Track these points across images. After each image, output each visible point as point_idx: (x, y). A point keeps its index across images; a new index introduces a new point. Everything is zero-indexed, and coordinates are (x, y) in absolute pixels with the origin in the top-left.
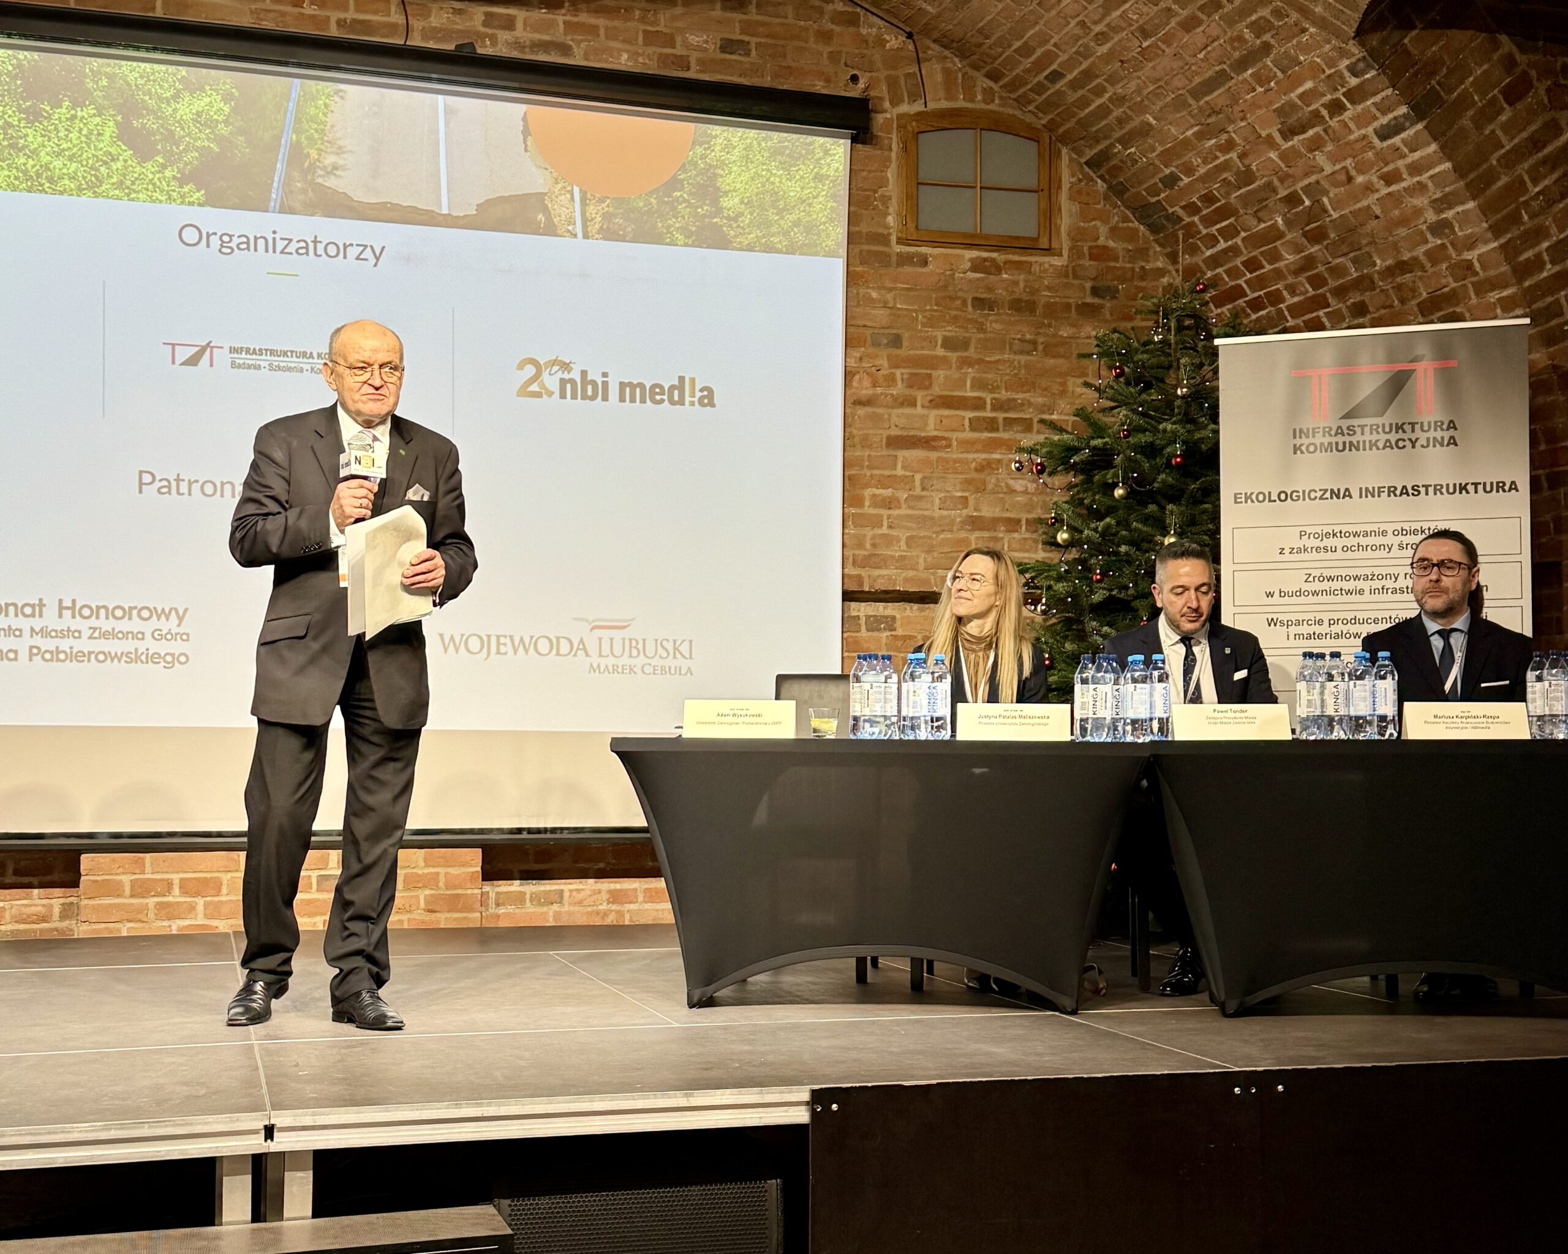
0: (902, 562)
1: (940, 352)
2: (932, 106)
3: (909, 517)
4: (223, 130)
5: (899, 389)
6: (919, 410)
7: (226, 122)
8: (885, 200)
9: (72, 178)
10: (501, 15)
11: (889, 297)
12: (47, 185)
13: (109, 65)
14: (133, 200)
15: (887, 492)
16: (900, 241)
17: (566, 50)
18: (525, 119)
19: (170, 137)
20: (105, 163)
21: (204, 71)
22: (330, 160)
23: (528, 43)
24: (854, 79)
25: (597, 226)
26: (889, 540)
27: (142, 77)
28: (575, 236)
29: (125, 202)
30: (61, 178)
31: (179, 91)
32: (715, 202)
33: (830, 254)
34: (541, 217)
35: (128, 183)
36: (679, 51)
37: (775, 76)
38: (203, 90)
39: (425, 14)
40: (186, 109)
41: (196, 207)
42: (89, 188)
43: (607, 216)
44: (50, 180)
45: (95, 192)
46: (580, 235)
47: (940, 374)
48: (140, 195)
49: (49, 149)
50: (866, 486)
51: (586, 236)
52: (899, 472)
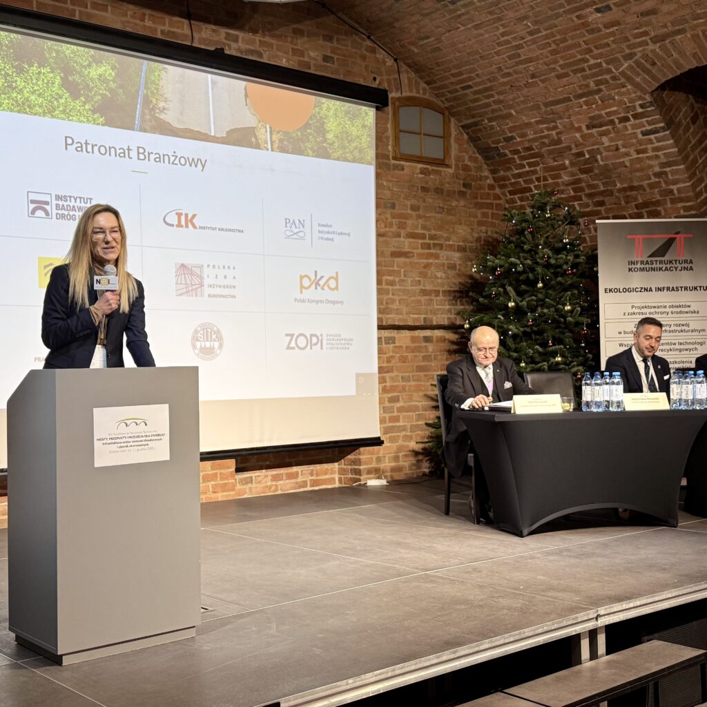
0: (398, 312)
1: (409, 212)
2: (404, 94)
3: (399, 290)
4: (112, 85)
5: (394, 229)
6: (402, 239)
7: (114, 81)
8: (388, 138)
9: (41, 106)
10: (233, 35)
11: (390, 184)
12: (28, 110)
13: (56, 45)
14: (69, 120)
15: (391, 278)
16: (393, 159)
17: (260, 55)
18: (245, 89)
19: (87, 87)
20: (56, 99)
21: (102, 52)
22: (161, 104)
23: (244, 50)
24: (375, 79)
25: (277, 145)
26: (393, 301)
27: (72, 53)
28: (268, 149)
29: (67, 122)
30: (35, 106)
31: (90, 63)
32: (324, 136)
33: (369, 163)
34: (253, 139)
35: (68, 111)
36: (306, 59)
37: (344, 75)
38: (102, 63)
39: (200, 31)
40: (95, 72)
41: (100, 126)
42: (49, 113)
43: (281, 141)
44: (29, 107)
45: (52, 115)
46: (270, 149)
47: (409, 222)
48: (74, 118)
49: (28, 89)
50: (384, 275)
51: (272, 150)
52: (396, 268)
